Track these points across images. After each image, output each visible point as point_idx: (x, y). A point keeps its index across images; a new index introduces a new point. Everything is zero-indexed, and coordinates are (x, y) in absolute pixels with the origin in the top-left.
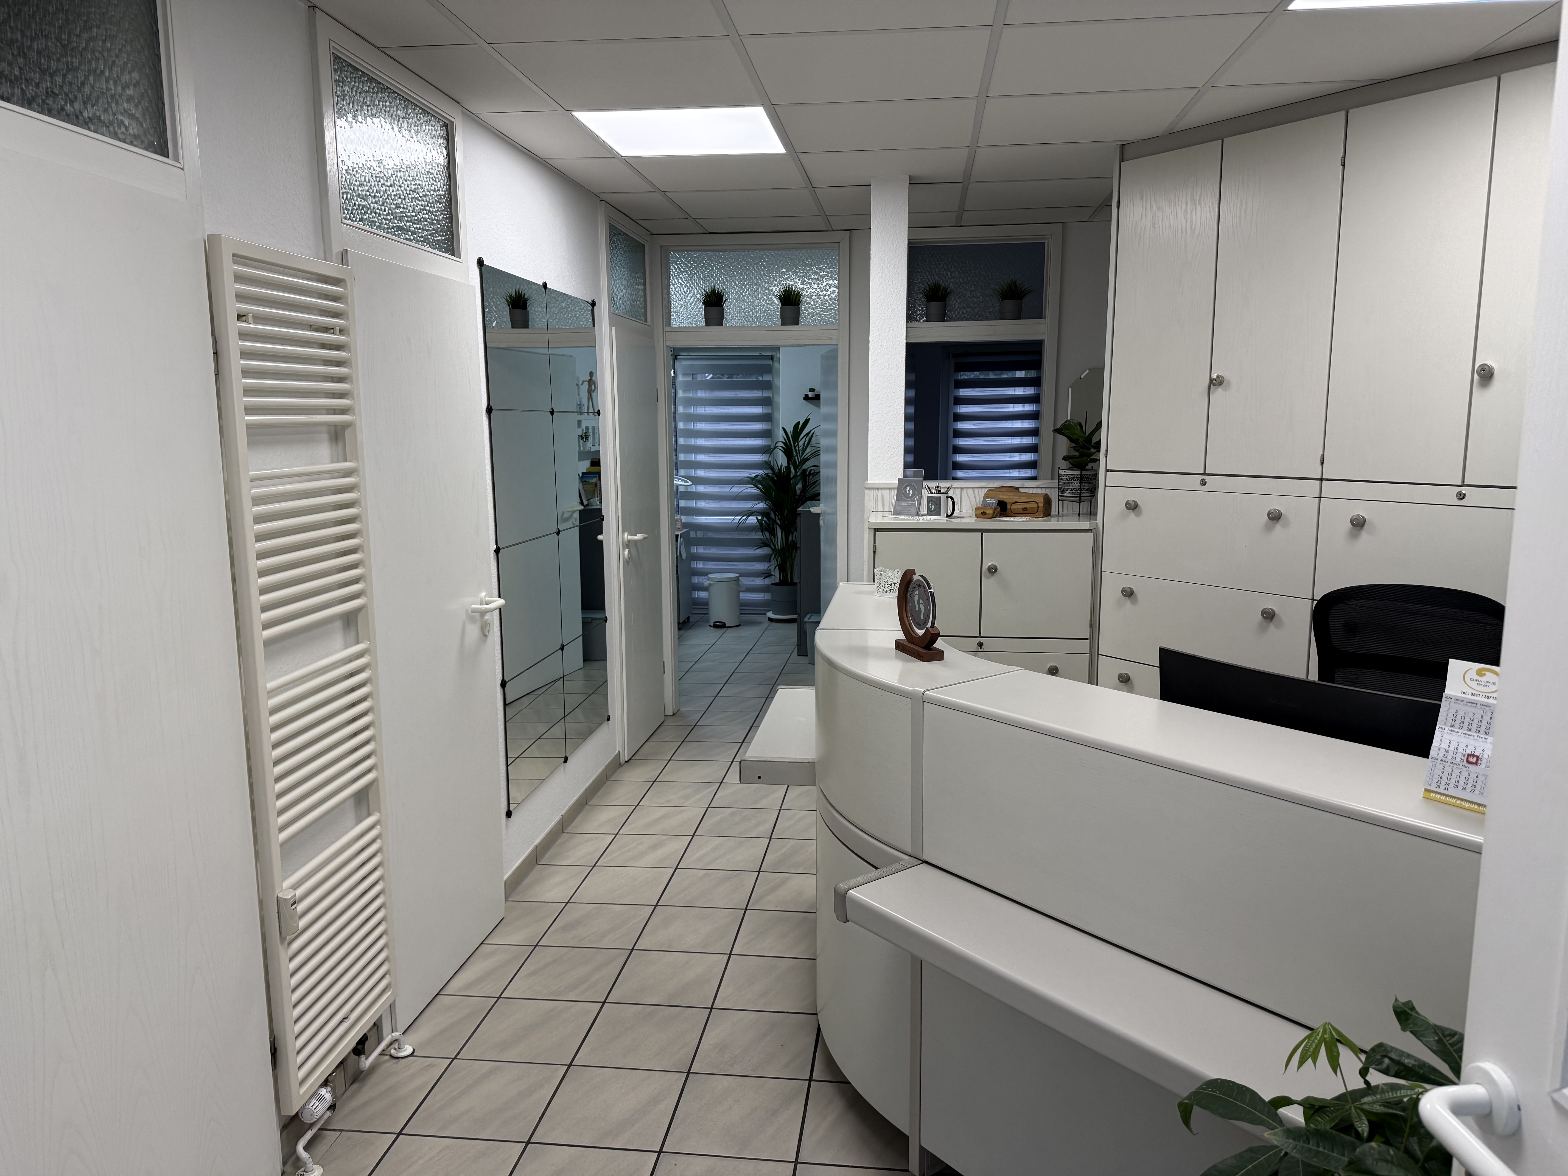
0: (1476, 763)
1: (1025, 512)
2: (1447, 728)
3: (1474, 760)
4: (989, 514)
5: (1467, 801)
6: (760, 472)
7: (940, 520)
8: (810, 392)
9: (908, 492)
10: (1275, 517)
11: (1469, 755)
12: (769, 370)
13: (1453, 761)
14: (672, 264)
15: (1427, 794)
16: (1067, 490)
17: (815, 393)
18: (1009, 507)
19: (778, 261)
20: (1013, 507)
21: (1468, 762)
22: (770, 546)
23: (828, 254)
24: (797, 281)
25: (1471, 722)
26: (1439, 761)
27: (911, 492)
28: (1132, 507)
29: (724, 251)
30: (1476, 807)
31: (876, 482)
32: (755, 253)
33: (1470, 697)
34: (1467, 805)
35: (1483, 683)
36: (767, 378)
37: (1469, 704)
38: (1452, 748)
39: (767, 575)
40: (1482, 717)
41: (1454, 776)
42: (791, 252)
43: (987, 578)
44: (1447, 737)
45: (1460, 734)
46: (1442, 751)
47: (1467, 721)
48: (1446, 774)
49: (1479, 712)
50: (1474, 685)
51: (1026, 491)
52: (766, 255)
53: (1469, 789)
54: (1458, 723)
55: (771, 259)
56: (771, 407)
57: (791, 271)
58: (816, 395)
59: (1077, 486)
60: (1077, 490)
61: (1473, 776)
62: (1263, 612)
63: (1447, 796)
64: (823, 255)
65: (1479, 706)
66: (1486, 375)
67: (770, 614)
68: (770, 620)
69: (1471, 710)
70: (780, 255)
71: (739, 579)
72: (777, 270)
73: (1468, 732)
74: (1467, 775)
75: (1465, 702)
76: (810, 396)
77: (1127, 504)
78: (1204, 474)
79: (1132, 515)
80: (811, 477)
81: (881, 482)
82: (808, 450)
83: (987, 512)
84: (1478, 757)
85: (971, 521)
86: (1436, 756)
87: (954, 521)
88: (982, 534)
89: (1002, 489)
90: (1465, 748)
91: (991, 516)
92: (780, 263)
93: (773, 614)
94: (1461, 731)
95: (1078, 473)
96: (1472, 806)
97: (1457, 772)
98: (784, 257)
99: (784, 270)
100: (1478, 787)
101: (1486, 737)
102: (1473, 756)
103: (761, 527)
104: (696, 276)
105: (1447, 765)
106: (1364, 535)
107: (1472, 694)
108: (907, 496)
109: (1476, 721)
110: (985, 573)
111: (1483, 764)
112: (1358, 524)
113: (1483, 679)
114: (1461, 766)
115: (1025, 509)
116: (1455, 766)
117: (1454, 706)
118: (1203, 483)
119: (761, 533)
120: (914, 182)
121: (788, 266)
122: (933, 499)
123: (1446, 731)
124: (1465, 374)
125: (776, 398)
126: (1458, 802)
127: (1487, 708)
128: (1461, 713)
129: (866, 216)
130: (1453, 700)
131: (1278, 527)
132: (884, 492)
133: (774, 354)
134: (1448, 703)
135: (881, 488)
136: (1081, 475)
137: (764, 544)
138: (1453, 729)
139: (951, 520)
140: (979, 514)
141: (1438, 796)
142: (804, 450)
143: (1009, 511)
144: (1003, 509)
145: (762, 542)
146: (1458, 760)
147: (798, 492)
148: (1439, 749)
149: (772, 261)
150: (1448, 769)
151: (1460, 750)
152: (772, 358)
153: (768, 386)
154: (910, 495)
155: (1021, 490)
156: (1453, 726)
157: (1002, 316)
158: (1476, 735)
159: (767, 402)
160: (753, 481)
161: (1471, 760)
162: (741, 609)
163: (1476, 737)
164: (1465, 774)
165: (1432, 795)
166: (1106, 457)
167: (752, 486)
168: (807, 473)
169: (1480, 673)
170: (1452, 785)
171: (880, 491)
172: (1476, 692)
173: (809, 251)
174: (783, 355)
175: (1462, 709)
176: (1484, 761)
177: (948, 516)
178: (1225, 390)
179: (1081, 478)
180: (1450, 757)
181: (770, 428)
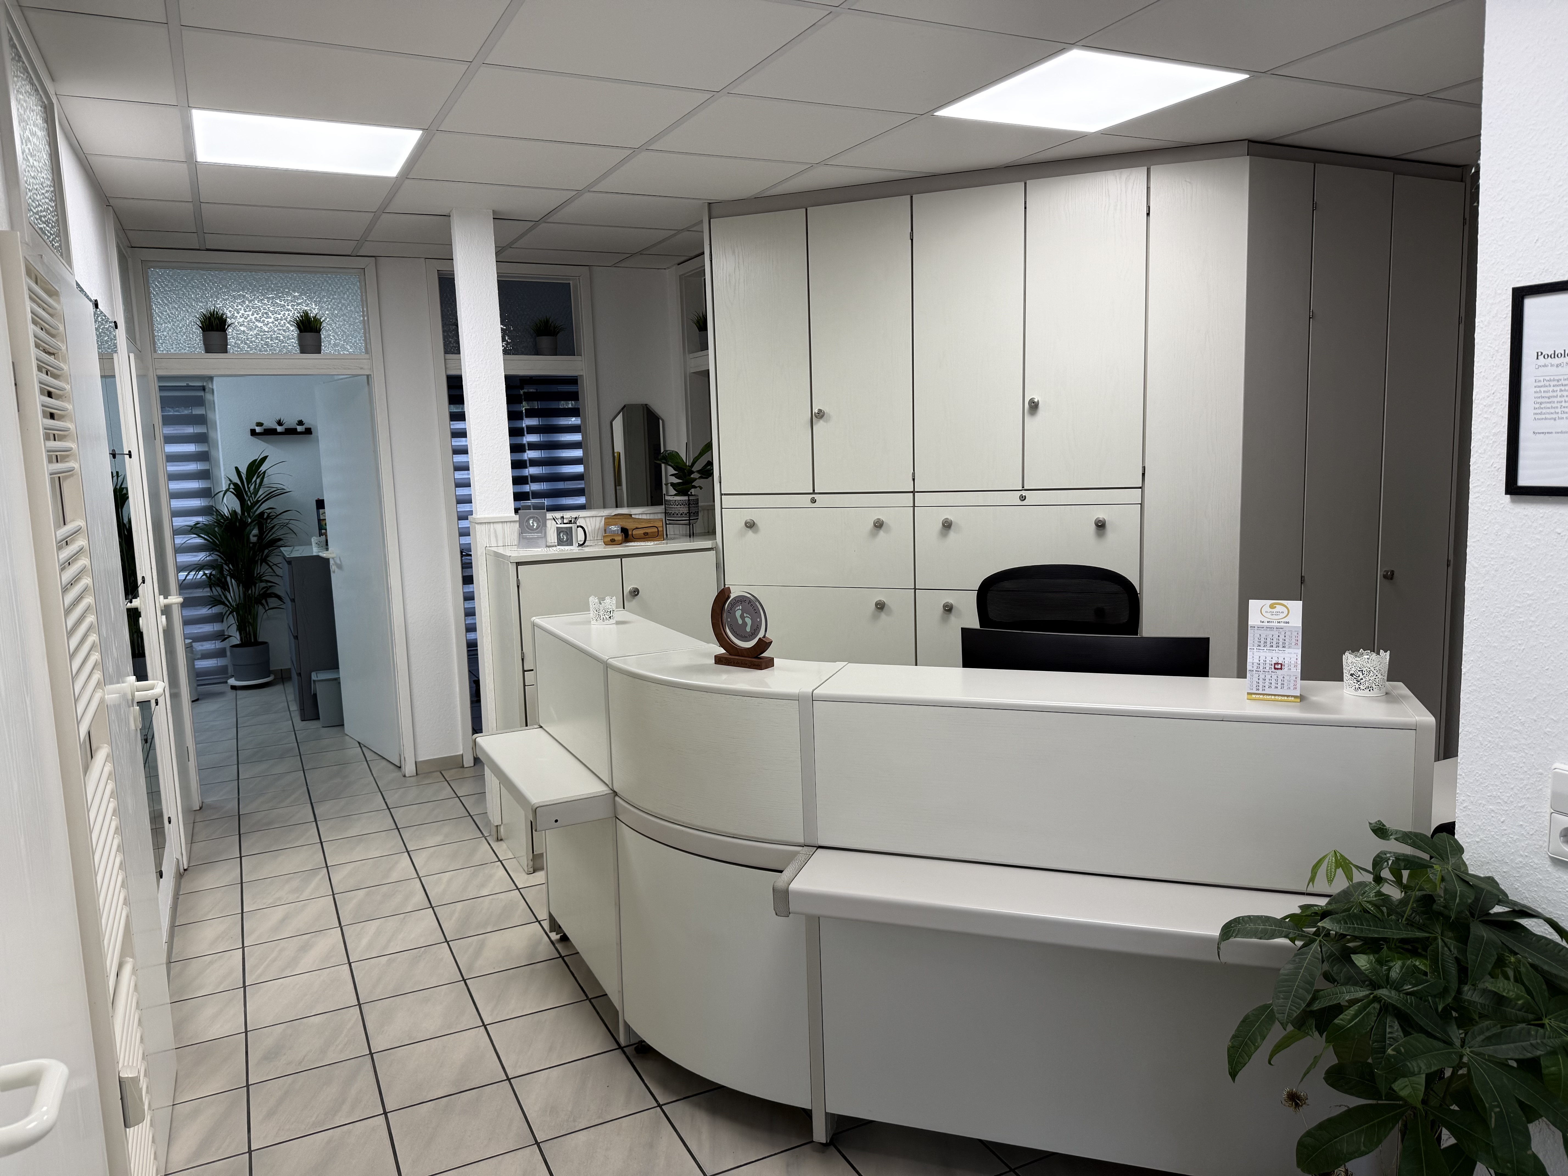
0: (1281, 669)
1: (646, 537)
2: (1255, 648)
3: (1279, 666)
4: (618, 541)
5: (1279, 695)
6: (200, 519)
7: (572, 550)
8: (257, 426)
9: (531, 525)
10: (879, 525)
11: (1275, 664)
12: (200, 402)
13: (1265, 670)
14: (153, 281)
15: (1250, 696)
16: (677, 514)
17: (264, 427)
18: (630, 533)
19: (289, 284)
20: (635, 532)
21: (1275, 669)
22: (223, 603)
23: (346, 279)
24: (314, 306)
25: (1272, 641)
26: (1254, 672)
27: (535, 525)
28: (751, 525)
29: (221, 270)
30: (1286, 698)
31: (486, 516)
32: (259, 274)
33: (1267, 624)
34: (1280, 698)
35: (1275, 613)
36: (198, 411)
37: (1268, 629)
38: (1262, 661)
39: (221, 636)
40: (1279, 636)
41: (1267, 680)
42: (304, 275)
43: (629, 601)
44: (1257, 655)
45: (1265, 650)
46: (1255, 665)
47: (1269, 641)
48: (1261, 680)
49: (1276, 634)
50: (1268, 615)
51: (637, 517)
52: (274, 277)
53: (1279, 686)
54: (1263, 644)
55: (279, 281)
56: (206, 444)
57: (305, 295)
58: (264, 429)
59: (686, 510)
60: (686, 514)
61: (1281, 678)
62: (877, 604)
63: (1264, 694)
64: (341, 281)
65: (1275, 629)
66: (1034, 406)
67: (232, 682)
68: (234, 688)
69: (1270, 633)
70: (290, 278)
71: (192, 646)
72: (288, 294)
73: (1271, 648)
74: (1276, 678)
75: (1265, 628)
76: (257, 431)
77: (746, 523)
78: (814, 493)
79: (750, 533)
80: (269, 521)
81: (491, 516)
82: (260, 493)
83: (616, 538)
84: (1281, 664)
85: (599, 549)
86: (1252, 669)
87: (586, 549)
88: (621, 560)
89: (619, 517)
90: (1271, 660)
91: (620, 542)
92: (291, 285)
93: (236, 680)
94: (1265, 648)
95: (686, 498)
96: (1283, 698)
97: (1268, 677)
98: (295, 280)
99: (296, 294)
100: (1286, 684)
101: (1284, 649)
102: (1278, 664)
103: (211, 582)
104: (186, 296)
105: (1261, 673)
106: (952, 534)
107: (1268, 622)
108: (531, 529)
109: (1275, 640)
110: (626, 596)
111: (1286, 668)
112: (947, 525)
113: (1274, 610)
114: (1270, 673)
115: (646, 534)
116: (1267, 673)
117: (1257, 633)
118: (814, 501)
119: (208, 589)
120: (498, 218)
121: (301, 290)
122: (564, 530)
123: (1255, 650)
124: (1017, 408)
125: (211, 434)
126: (1273, 697)
127: (1281, 630)
128: (1263, 636)
129: (448, 246)
130: (1256, 628)
131: (882, 533)
132: (496, 526)
133: (205, 384)
134: (1253, 631)
135: (493, 523)
136: (689, 500)
137: (215, 602)
138: (1260, 648)
139: (583, 548)
140: (608, 541)
141: (1258, 696)
142: (256, 491)
143: (630, 537)
144: (627, 536)
145: (213, 600)
146: (1268, 668)
147: (253, 539)
148: (1253, 664)
149: (281, 284)
150: (1262, 676)
151: (1268, 662)
152: (203, 389)
153: (202, 420)
154: (535, 527)
155: (633, 516)
156: (1260, 646)
157: (537, 351)
158: (1277, 649)
159: (201, 438)
160: (194, 530)
161: (1276, 667)
162: (198, 680)
163: (1277, 651)
164: (1274, 677)
165: (1254, 696)
166: (720, 482)
167: (195, 536)
168: (265, 517)
169: (1272, 607)
170: (1267, 687)
171: (492, 525)
172: (1271, 620)
173: (325, 275)
174: (216, 385)
175: (1264, 633)
176: (1286, 666)
177: (580, 545)
178: (826, 421)
179: (689, 503)
180: (1261, 668)
181: (207, 468)
